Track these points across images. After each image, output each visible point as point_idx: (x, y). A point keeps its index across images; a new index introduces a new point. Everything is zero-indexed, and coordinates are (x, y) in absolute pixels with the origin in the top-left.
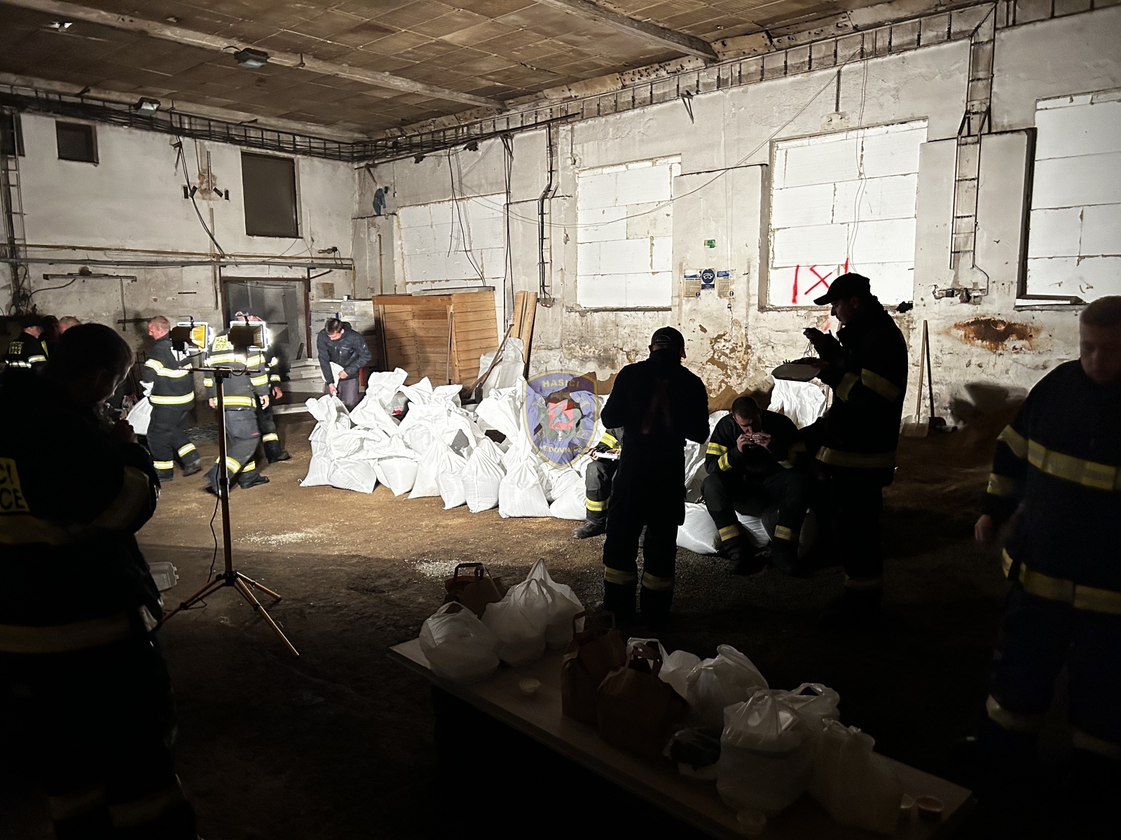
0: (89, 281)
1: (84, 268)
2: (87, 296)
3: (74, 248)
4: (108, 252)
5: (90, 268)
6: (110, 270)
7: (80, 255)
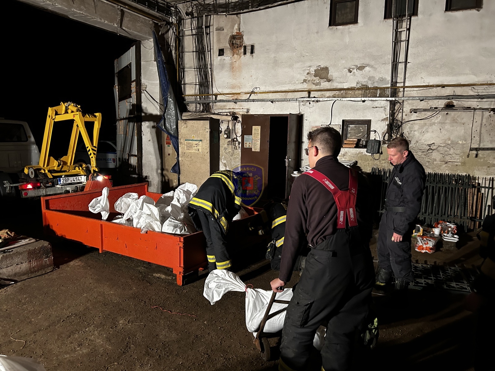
0: (452, 113)
1: (449, 102)
2: (447, 127)
3: (443, 86)
4: (476, 87)
5: (455, 102)
6: (473, 103)
7: (448, 91)
